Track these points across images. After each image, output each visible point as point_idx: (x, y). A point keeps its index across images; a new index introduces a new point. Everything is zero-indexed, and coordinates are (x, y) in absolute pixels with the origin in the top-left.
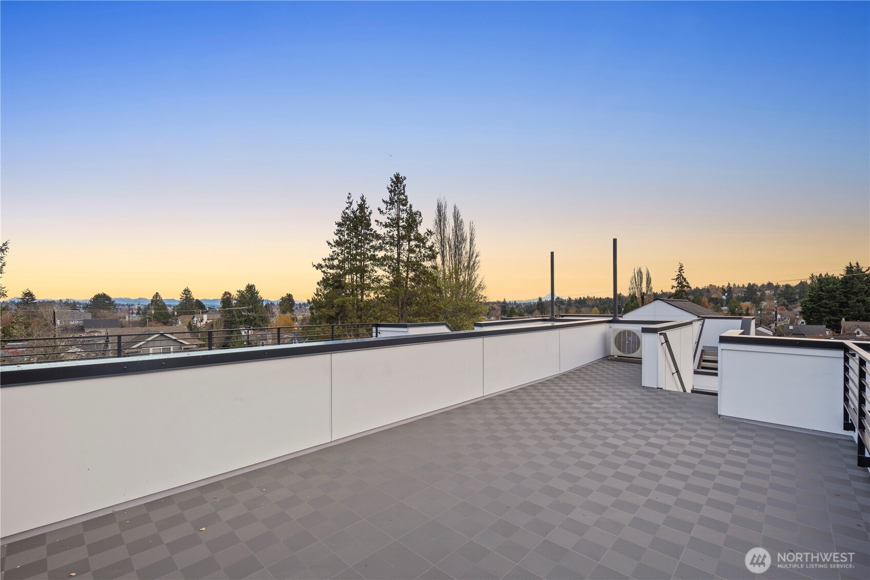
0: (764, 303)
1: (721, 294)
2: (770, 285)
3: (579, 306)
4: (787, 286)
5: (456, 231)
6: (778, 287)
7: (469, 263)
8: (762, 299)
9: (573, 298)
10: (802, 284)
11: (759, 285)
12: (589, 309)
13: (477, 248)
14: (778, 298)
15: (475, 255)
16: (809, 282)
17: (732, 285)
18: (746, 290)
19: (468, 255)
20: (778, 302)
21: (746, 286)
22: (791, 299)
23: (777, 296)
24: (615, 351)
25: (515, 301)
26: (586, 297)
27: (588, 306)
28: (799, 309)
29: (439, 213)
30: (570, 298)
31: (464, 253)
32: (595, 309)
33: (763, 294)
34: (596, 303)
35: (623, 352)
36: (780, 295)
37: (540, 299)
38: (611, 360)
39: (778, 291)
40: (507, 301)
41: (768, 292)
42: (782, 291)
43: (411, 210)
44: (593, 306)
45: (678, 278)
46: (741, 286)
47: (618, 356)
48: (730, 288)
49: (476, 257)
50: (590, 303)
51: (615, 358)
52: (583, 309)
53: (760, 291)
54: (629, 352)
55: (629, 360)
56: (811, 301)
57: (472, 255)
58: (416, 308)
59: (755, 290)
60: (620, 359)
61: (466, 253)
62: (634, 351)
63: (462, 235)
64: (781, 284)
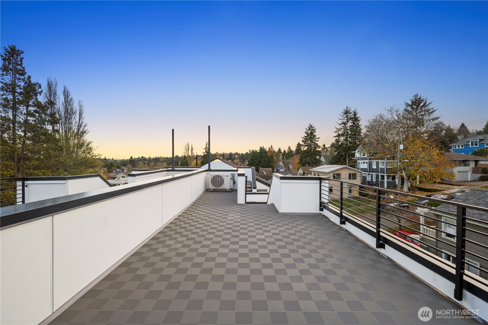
0: (235, 161)
1: (220, 157)
2: (237, 153)
3: (156, 161)
4: (242, 154)
5: (66, 105)
6: (239, 154)
7: (78, 130)
8: (235, 159)
9: (152, 157)
10: (247, 153)
11: (233, 153)
12: (161, 163)
13: (85, 121)
14: (240, 159)
15: (83, 125)
16: (249, 153)
17: (224, 153)
18: (229, 155)
19: (78, 123)
20: (240, 161)
21: (229, 153)
22: (243, 159)
23: (239, 158)
24: (211, 187)
25: (113, 158)
26: (159, 157)
27: (161, 161)
28: (247, 163)
29: (49, 89)
30: (150, 157)
31: (74, 123)
32: (165, 163)
33: (235, 157)
34: (165, 160)
35: (216, 187)
36: (240, 158)
37: (131, 157)
38: (210, 191)
39: (240, 156)
40: (107, 158)
41: (236, 156)
42: (241, 156)
43: (30, 81)
44: (163, 162)
45: (206, 148)
46: (227, 153)
47: (213, 189)
48: (224, 154)
49: (85, 126)
50: (162, 160)
51: (212, 190)
52: (158, 163)
53: (234, 155)
54: (218, 187)
55: (219, 191)
56: (251, 160)
57: (81, 124)
58: (36, 162)
59: (232, 155)
60: (214, 191)
61: (76, 123)
62: (221, 186)
63: (72, 109)
64: (241, 153)
